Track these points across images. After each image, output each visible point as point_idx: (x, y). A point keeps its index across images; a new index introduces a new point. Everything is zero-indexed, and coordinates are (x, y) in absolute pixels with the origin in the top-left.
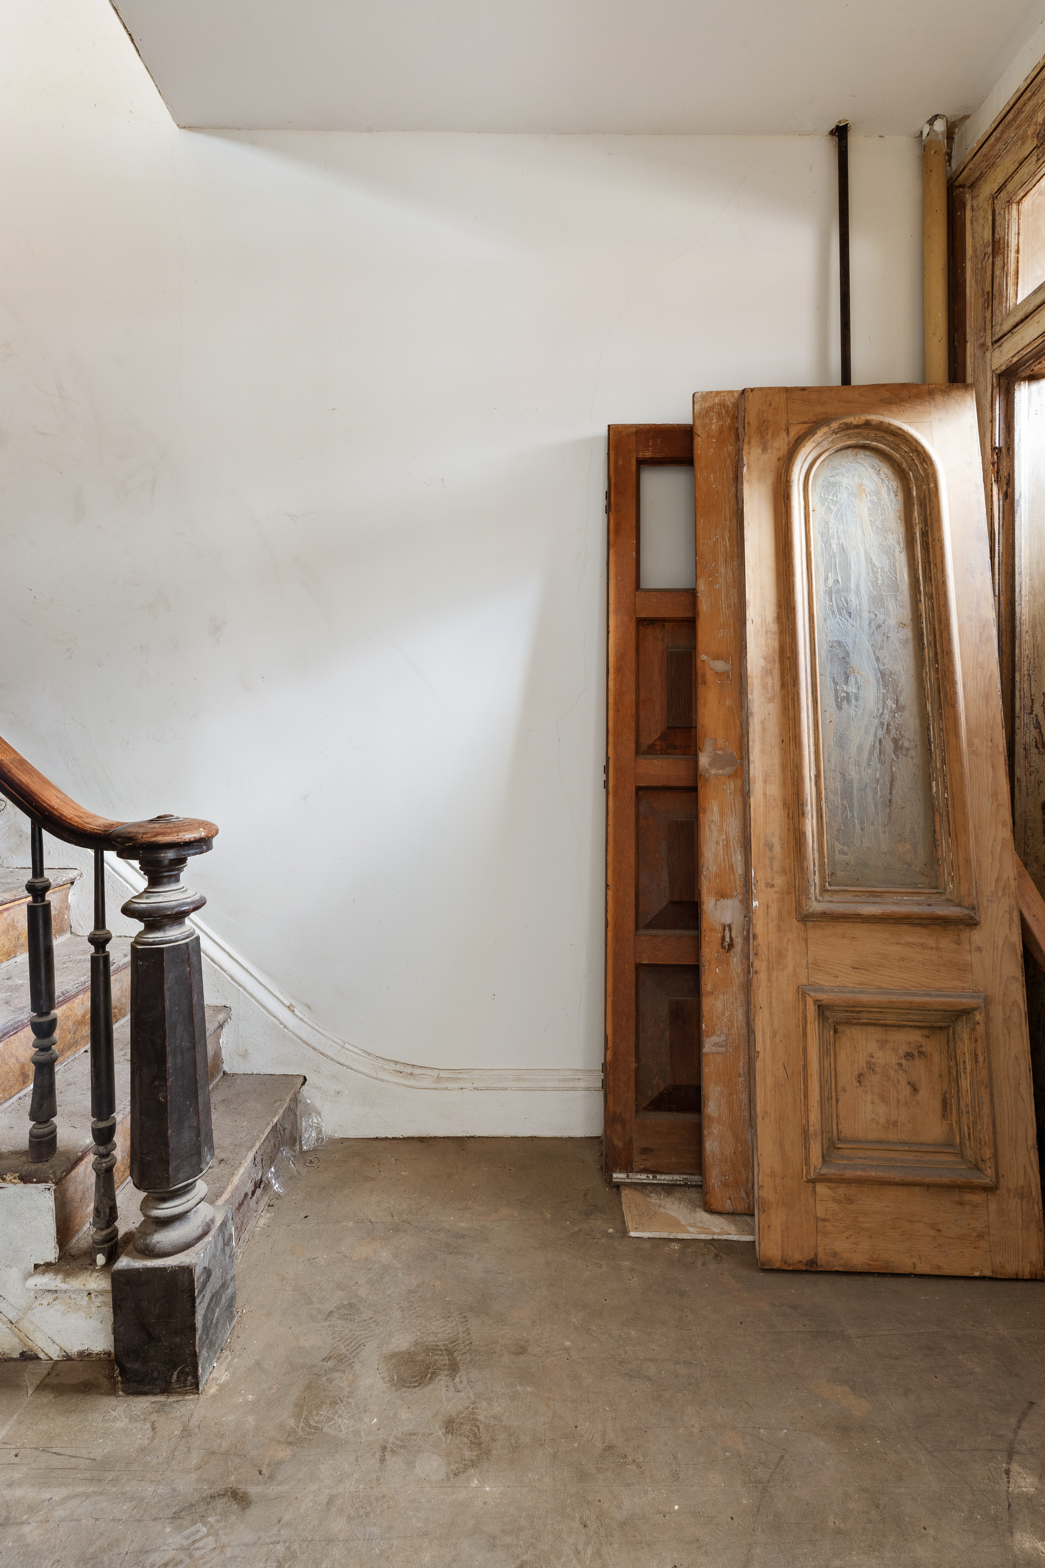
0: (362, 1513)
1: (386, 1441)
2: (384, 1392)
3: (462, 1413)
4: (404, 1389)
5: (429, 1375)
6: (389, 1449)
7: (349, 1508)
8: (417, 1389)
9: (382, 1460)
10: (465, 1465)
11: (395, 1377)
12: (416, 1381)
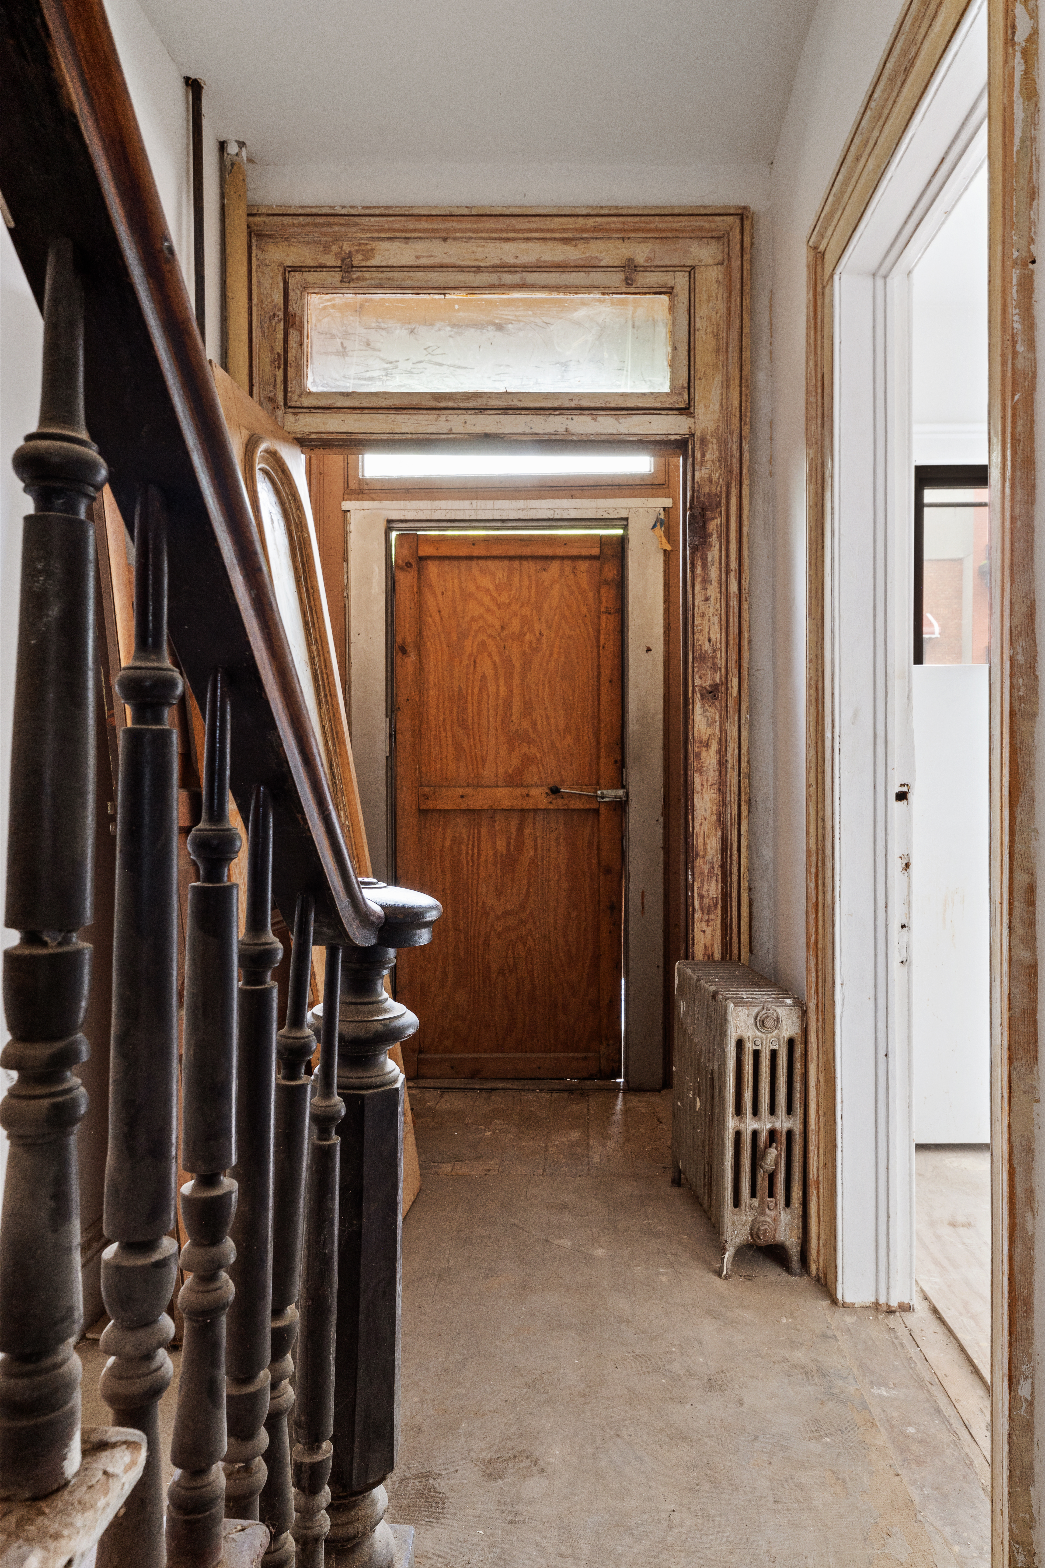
0: (574, 1531)
1: (504, 1521)
2: (445, 1528)
3: (481, 1468)
4: (445, 1511)
5: (432, 1493)
6: (514, 1518)
7: (570, 1541)
8: (447, 1501)
9: (524, 1522)
10: (535, 1466)
11: (428, 1520)
12: (437, 1503)
